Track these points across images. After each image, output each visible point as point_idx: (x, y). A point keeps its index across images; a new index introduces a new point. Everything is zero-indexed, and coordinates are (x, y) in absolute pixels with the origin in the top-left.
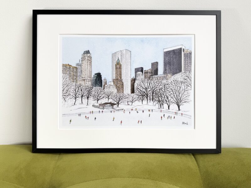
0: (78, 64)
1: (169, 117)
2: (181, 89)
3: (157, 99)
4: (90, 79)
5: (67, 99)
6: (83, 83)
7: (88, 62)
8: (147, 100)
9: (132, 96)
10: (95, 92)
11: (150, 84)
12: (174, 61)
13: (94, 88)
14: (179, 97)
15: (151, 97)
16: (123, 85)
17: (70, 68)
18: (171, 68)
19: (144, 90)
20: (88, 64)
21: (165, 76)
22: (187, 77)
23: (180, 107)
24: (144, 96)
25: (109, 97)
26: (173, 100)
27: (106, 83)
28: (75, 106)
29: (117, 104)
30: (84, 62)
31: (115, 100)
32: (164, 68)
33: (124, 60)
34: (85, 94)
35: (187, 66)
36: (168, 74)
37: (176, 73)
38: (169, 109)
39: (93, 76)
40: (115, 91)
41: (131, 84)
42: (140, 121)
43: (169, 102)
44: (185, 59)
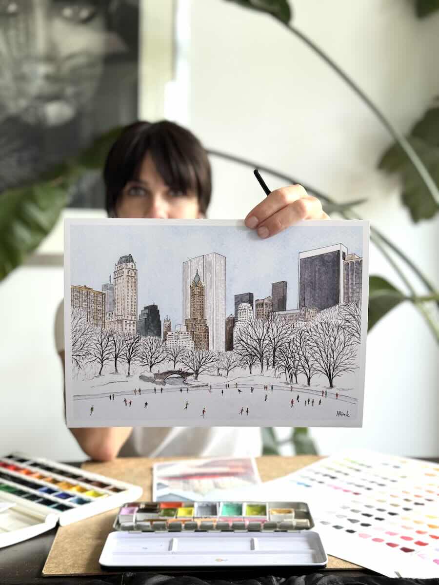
0: (105, 286)
1: (309, 400)
2: (337, 341)
3: (283, 364)
4: (133, 319)
5: (84, 362)
6: (117, 327)
7: (130, 282)
8: (262, 364)
9: (228, 356)
10: (146, 349)
11: (268, 330)
12: (322, 281)
13: (143, 338)
14: (332, 360)
15: (271, 359)
16: (207, 332)
17: (88, 294)
18: (317, 295)
19: (255, 342)
20: (130, 285)
21: (303, 313)
22: (351, 315)
23: (334, 380)
24: (254, 356)
25: (177, 359)
26: (319, 365)
27: (169, 328)
28: (100, 377)
29: (195, 375)
30: (119, 281)
31: (190, 364)
32: (301, 294)
33: (210, 276)
34: (123, 352)
35: (350, 290)
36: (309, 310)
37: (327, 307)
38: (309, 384)
39: (139, 313)
40: (189, 345)
41: (226, 329)
42: (245, 410)
43: (310, 370)
44: (347, 275)
